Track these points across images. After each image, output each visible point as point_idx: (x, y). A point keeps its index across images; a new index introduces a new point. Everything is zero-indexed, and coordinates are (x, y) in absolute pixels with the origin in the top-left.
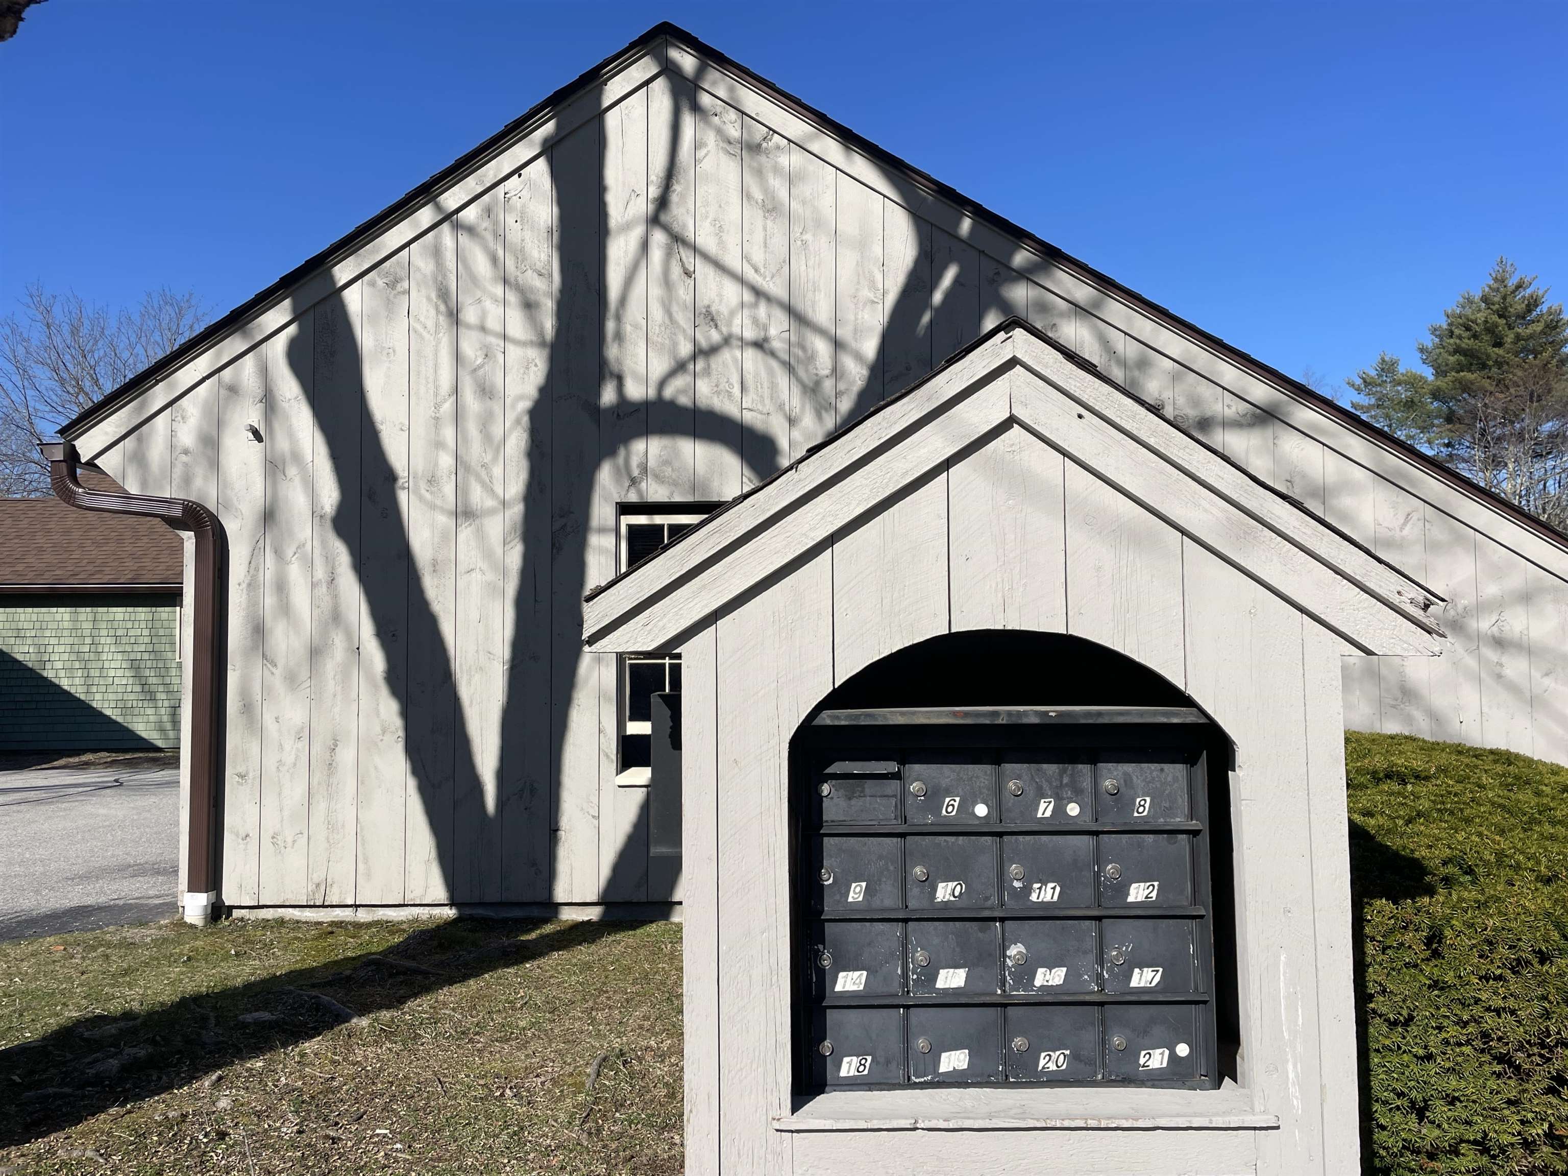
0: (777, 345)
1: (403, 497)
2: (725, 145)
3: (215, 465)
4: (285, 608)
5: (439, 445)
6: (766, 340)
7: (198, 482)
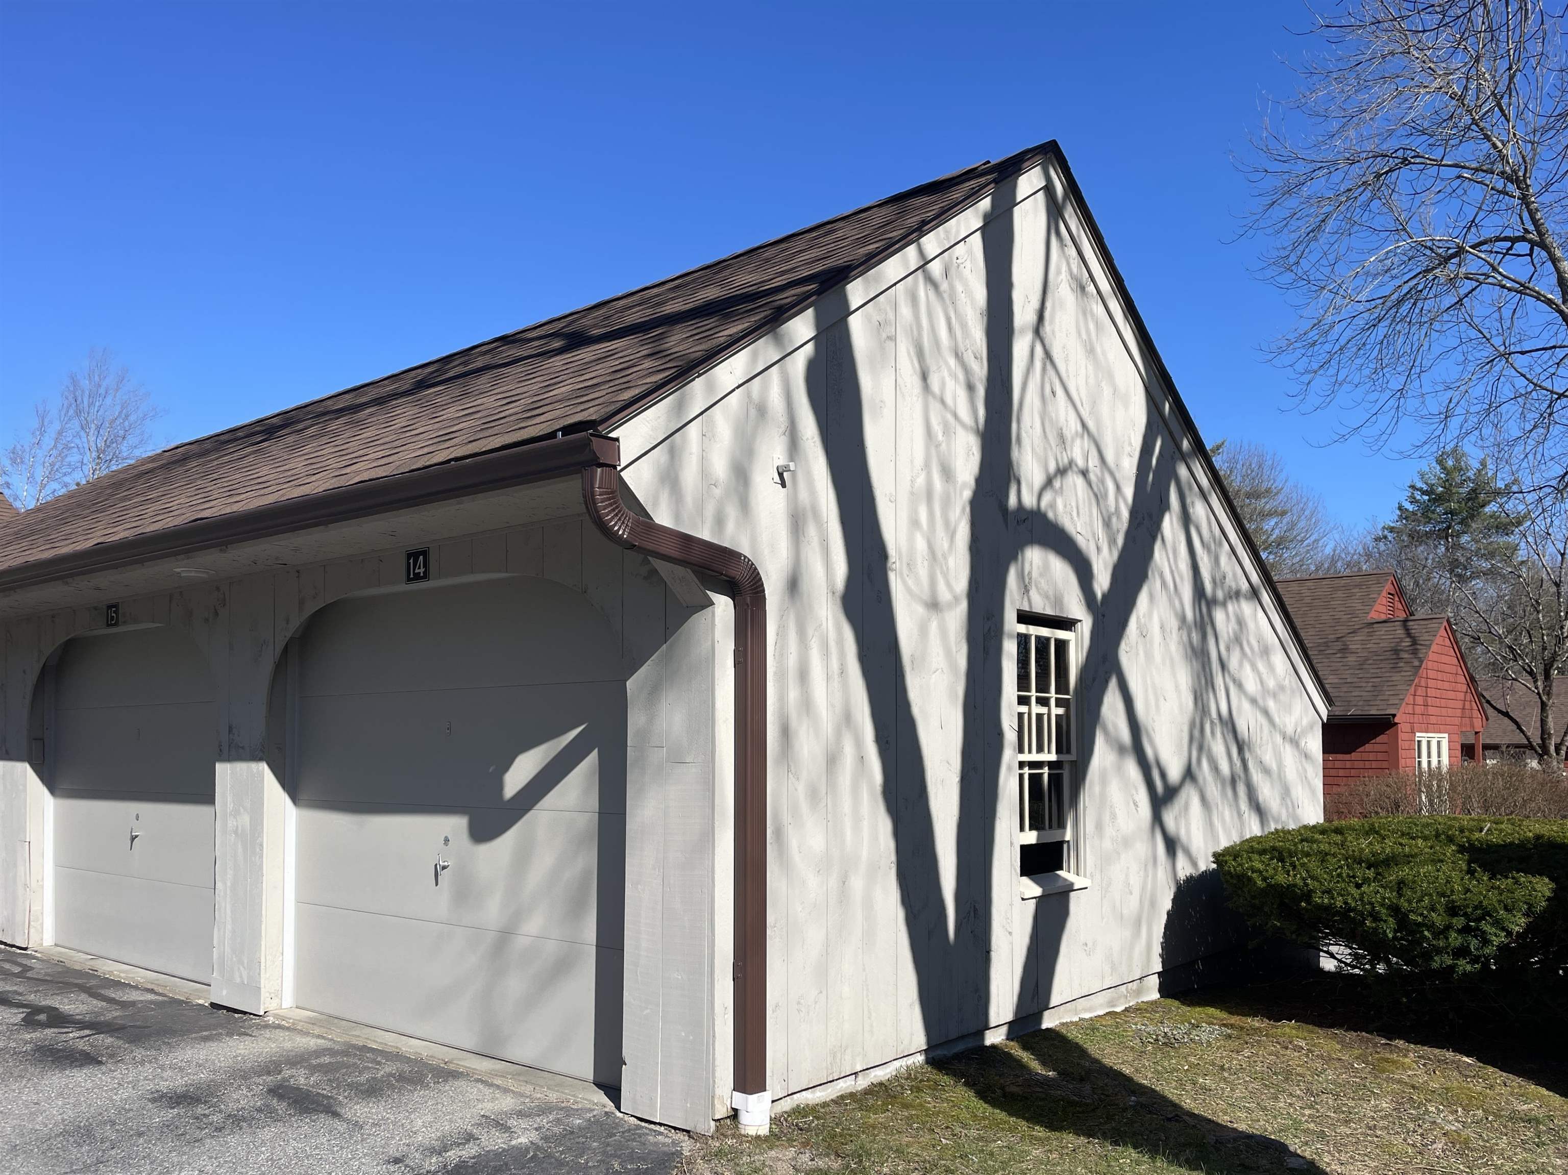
0: (1092, 477)
1: (892, 576)
2: (1070, 279)
3: (745, 505)
4: (807, 704)
5: (915, 523)
6: (1087, 470)
7: (730, 526)
